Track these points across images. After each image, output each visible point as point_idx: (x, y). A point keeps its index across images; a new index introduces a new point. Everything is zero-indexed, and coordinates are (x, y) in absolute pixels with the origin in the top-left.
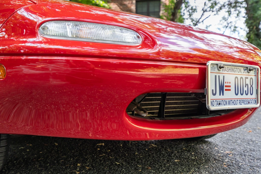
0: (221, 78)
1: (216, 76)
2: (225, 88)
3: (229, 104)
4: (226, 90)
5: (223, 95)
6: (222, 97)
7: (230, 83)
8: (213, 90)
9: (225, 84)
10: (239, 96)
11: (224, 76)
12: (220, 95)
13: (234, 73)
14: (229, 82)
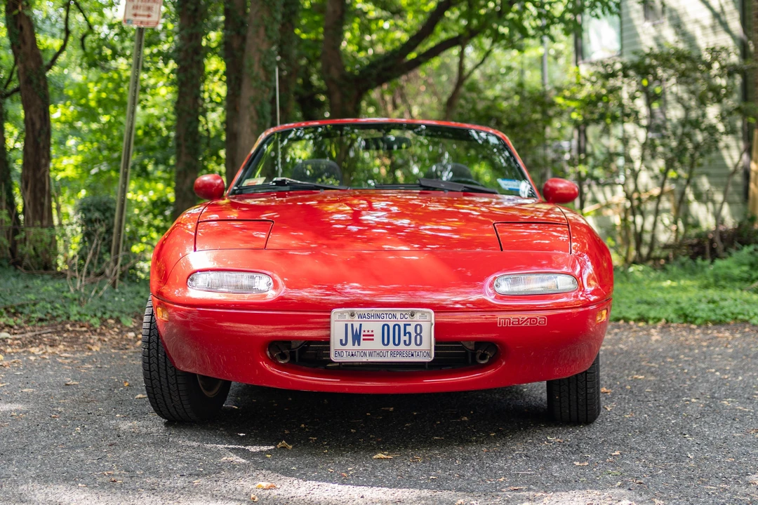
0: (356, 326)
1: (346, 325)
2: (362, 337)
3: (371, 355)
4: (364, 340)
5: (359, 345)
6: (356, 347)
7: (372, 331)
8: (341, 340)
9: (362, 333)
10: (391, 346)
11: (361, 325)
12: (354, 345)
13: (381, 319)
14: (370, 330)
